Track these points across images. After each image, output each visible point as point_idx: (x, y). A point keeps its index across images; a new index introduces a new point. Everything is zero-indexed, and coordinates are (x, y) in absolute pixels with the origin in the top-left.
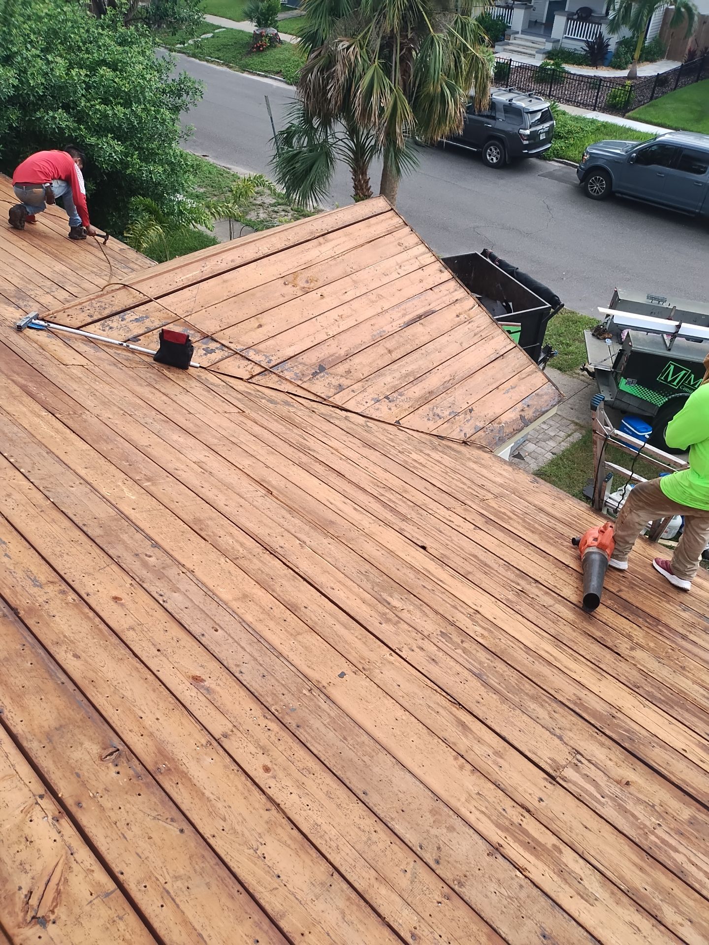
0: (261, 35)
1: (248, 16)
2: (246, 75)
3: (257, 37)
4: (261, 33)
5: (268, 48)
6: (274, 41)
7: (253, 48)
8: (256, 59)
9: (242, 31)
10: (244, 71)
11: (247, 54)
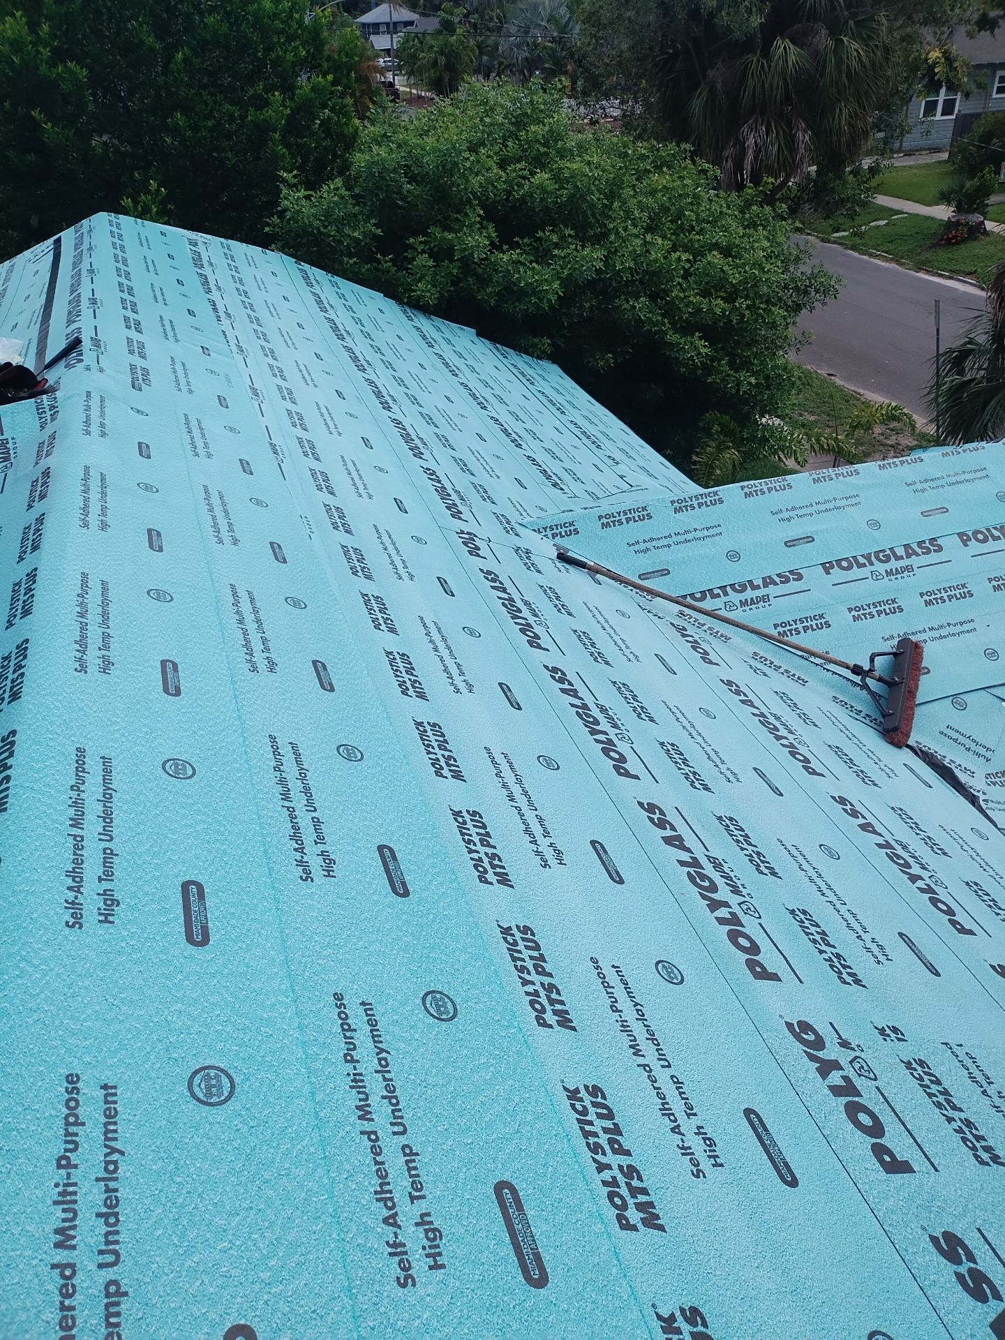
0: (958, 223)
1: (945, 198)
2: (921, 275)
3: (950, 225)
4: (958, 221)
5: (964, 240)
6: (977, 231)
7: (941, 240)
8: (943, 254)
9: (932, 218)
10: (919, 269)
11: (930, 248)
